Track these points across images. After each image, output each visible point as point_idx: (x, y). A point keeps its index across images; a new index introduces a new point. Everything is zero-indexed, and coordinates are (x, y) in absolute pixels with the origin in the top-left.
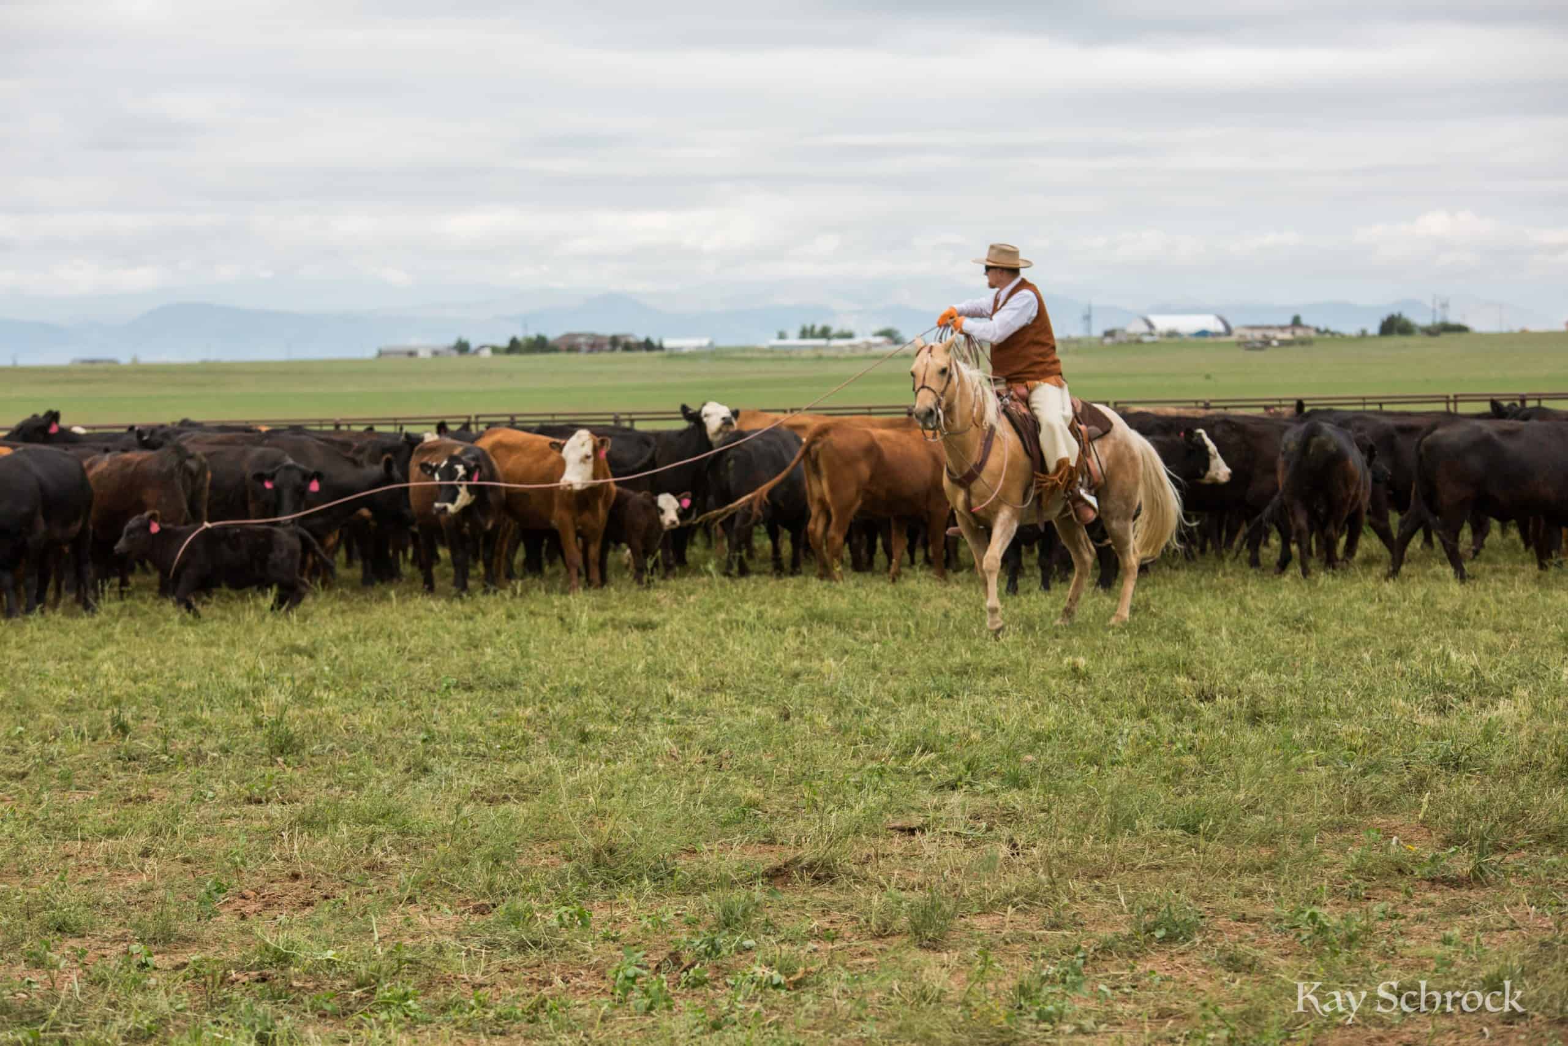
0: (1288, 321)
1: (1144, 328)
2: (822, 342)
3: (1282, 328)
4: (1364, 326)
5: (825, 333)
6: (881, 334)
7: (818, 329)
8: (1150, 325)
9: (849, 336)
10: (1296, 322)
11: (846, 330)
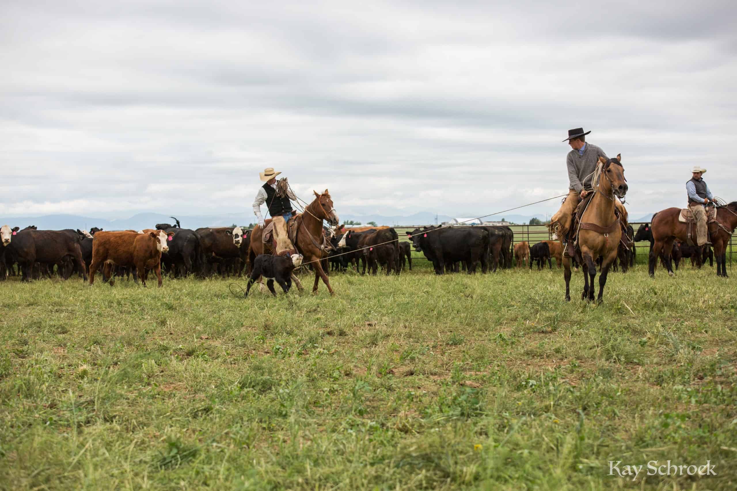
0: (501, 220)
1: (455, 223)
2: (351, 226)
3: (499, 222)
4: (524, 222)
5: (352, 223)
6: (370, 223)
7: (349, 222)
8: (457, 221)
9: (359, 224)
10: (503, 220)
11: (358, 222)
